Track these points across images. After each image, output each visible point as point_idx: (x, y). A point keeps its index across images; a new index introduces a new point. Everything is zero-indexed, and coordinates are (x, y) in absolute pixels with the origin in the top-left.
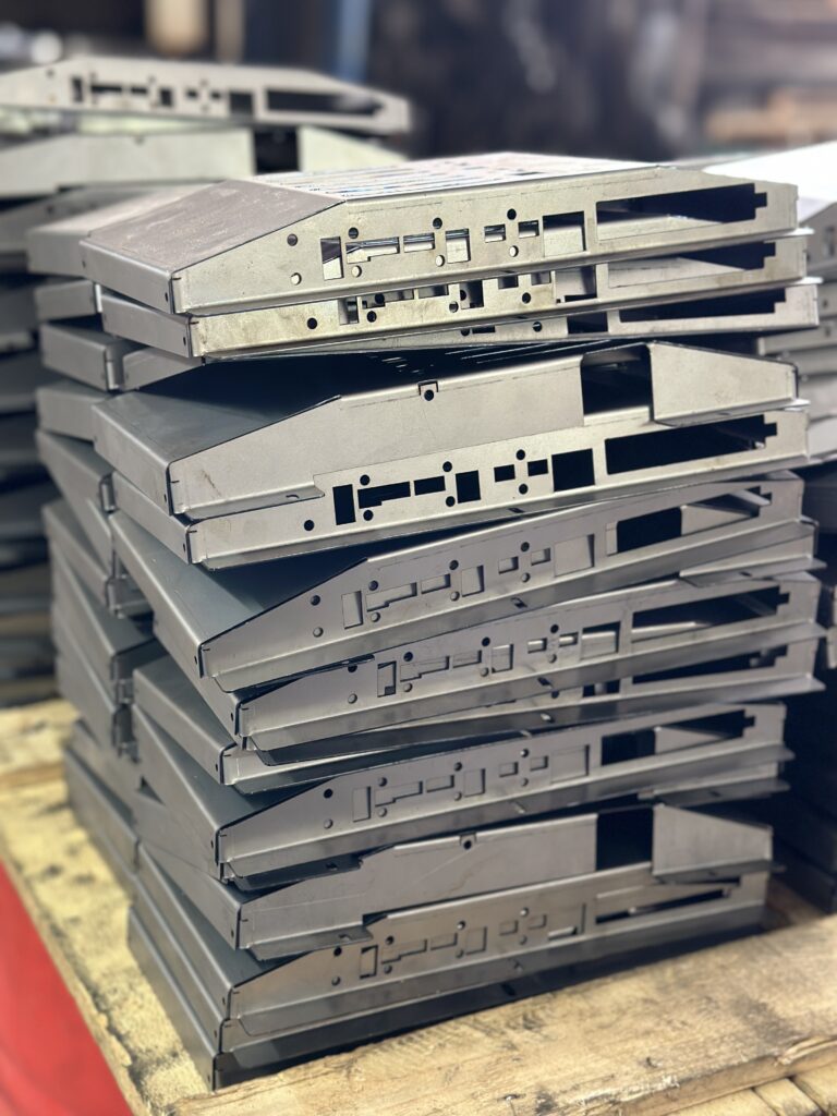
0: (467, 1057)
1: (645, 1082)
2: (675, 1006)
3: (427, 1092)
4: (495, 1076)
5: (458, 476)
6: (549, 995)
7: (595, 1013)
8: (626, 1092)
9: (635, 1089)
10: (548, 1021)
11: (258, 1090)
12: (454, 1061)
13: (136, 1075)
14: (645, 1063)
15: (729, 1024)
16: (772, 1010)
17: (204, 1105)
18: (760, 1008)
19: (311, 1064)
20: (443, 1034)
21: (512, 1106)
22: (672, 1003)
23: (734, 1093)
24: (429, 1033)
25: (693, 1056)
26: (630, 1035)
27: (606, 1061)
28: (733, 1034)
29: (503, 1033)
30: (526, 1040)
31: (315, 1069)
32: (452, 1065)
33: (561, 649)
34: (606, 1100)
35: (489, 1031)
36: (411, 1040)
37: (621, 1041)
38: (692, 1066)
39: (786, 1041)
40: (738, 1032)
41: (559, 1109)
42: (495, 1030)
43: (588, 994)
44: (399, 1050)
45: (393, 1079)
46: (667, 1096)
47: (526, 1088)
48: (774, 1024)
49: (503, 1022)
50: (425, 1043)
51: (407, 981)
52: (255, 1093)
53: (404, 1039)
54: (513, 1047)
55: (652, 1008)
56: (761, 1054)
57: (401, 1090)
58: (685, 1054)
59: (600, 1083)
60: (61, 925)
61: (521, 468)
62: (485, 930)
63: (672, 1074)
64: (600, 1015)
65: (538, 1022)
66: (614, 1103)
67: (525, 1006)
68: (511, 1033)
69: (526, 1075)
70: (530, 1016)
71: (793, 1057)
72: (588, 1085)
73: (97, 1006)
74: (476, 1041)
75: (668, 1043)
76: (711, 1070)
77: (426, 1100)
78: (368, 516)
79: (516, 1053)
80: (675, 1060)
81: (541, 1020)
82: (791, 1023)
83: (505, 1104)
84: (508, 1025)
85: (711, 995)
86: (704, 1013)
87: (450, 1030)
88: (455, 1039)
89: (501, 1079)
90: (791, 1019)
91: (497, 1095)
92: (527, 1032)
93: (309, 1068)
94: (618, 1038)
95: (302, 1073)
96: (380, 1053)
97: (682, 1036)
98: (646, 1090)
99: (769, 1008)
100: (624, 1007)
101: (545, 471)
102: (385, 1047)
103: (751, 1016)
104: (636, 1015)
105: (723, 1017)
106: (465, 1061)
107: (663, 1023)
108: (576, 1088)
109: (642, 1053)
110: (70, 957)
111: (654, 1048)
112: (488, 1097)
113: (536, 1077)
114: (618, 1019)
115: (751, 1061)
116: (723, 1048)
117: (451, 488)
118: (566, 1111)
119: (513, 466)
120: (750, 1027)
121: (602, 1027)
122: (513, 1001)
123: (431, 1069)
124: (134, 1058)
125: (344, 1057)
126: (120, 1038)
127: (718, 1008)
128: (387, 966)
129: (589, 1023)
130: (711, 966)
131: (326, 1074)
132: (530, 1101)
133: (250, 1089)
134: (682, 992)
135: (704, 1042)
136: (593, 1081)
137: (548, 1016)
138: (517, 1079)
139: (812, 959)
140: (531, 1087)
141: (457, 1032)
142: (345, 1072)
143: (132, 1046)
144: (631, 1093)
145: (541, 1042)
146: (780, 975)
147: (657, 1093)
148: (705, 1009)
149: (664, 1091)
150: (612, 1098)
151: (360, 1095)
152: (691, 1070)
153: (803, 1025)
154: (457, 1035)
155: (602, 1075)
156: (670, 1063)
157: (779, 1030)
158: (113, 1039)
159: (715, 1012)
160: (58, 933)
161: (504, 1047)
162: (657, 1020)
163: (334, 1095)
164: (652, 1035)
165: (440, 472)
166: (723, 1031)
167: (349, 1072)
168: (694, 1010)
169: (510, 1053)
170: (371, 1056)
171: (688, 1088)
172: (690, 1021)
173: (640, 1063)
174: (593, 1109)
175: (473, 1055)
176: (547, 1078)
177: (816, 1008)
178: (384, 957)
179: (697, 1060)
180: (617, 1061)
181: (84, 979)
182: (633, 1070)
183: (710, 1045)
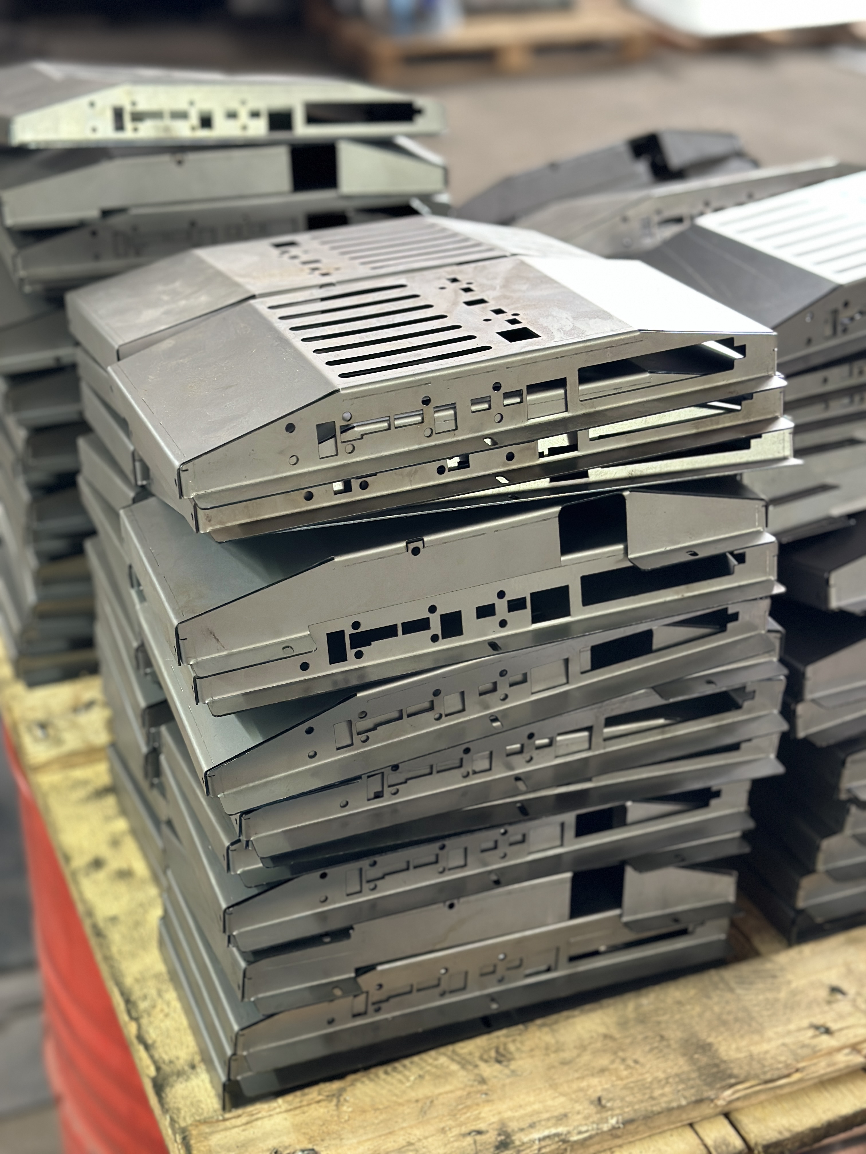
0: (441, 1090)
1: (593, 1123)
2: (632, 1043)
3: (405, 1125)
4: (465, 1111)
5: (442, 616)
6: (521, 1027)
7: (559, 1049)
8: (575, 1131)
9: (584, 1129)
10: (517, 1055)
11: (260, 1115)
12: (430, 1094)
13: (159, 1087)
14: (596, 1102)
15: (676, 1064)
16: (717, 1050)
17: (212, 1129)
18: (705, 1048)
19: (306, 1090)
20: (424, 1064)
21: (475, 1142)
22: (628, 1041)
23: (672, 1130)
24: (412, 1063)
25: (639, 1096)
26: (586, 1072)
27: (562, 1099)
28: (677, 1075)
29: (476, 1066)
30: (495, 1074)
31: (311, 1096)
32: (427, 1098)
33: (538, 751)
34: (557, 1139)
35: (464, 1063)
36: (395, 1069)
37: (578, 1079)
38: (637, 1107)
39: (724, 1083)
40: (683, 1073)
41: (515, 1147)
42: (469, 1063)
43: (555, 1027)
44: (384, 1080)
45: (376, 1110)
46: (612, 1135)
47: (490, 1125)
48: (716, 1065)
49: (477, 1054)
50: (407, 1073)
51: (394, 1018)
52: (257, 1119)
53: (389, 1068)
54: (483, 1081)
55: (611, 1044)
56: (698, 1097)
57: (382, 1122)
58: (633, 1094)
59: (553, 1121)
60: (101, 924)
61: (501, 606)
62: (466, 973)
63: (617, 1115)
64: (563, 1050)
65: (509, 1056)
66: (564, 1141)
67: (499, 1037)
68: (482, 1065)
69: (490, 1111)
70: (501, 1050)
71: (729, 1099)
72: (543, 1123)
73: (129, 1012)
74: (452, 1074)
75: (619, 1082)
76: (652, 1112)
77: (402, 1133)
78: (359, 655)
79: (485, 1087)
80: (622, 1099)
81: (511, 1053)
82: (732, 1065)
83: (469, 1140)
84: (481, 1058)
85: (664, 1033)
86: (656, 1051)
87: (430, 1061)
88: (434, 1070)
89: (468, 1114)
90: (732, 1061)
91: (464, 1130)
92: (497, 1066)
93: (304, 1095)
94: (576, 1075)
95: (298, 1100)
96: (367, 1082)
97: (631, 1074)
98: (593, 1130)
99: (714, 1048)
100: (586, 1043)
101: (525, 607)
102: (372, 1076)
103: (696, 1056)
104: (595, 1052)
105: (672, 1057)
106: (440, 1094)
107: (618, 1061)
108: (532, 1126)
109: (595, 1091)
110: (108, 958)
111: (606, 1086)
112: (456, 1132)
113: (499, 1113)
114: (579, 1056)
115: (689, 1104)
116: (667, 1089)
117: (436, 627)
118: (521, 1148)
119: (494, 605)
120: (694, 1068)
121: (564, 1063)
122: (489, 1032)
123: (409, 1101)
124: (158, 1069)
125: (336, 1085)
126: (147, 1047)
127: (668, 1046)
128: (376, 1006)
129: (553, 1058)
130: (669, 1001)
131: (319, 1102)
132: (492, 1137)
133: (252, 1115)
134: (640, 1028)
135: (651, 1083)
136: (548, 1119)
137: (518, 1049)
138: (483, 1115)
139: (761, 997)
140: (493, 1123)
141: (436, 1063)
142: (335, 1101)
143: (156, 1056)
144: (580, 1133)
145: (508, 1076)
146: (729, 1013)
147: (603, 1133)
148: (657, 1048)
149: (610, 1130)
150: (563, 1137)
151: (346, 1126)
152: (635, 1111)
153: (741, 1068)
154: (436, 1067)
155: (556, 1114)
156: (618, 1103)
157: (718, 1072)
158: (141, 1048)
159: (666, 1051)
160: (99, 933)
161: (475, 1080)
162: (612, 1057)
163: (324, 1124)
164: (607, 1073)
165: (426, 614)
166: (669, 1070)
167: (339, 1101)
168: (647, 1048)
169: (480, 1088)
170: (359, 1085)
171: (631, 1127)
172: (642, 1060)
173: (592, 1102)
174: (545, 1147)
175: (448, 1088)
176: (509, 1114)
177: (756, 1050)
178: (374, 998)
179: (642, 1101)
180: (571, 1100)
181: (119, 984)
182: (584, 1109)
183: (655, 1085)
